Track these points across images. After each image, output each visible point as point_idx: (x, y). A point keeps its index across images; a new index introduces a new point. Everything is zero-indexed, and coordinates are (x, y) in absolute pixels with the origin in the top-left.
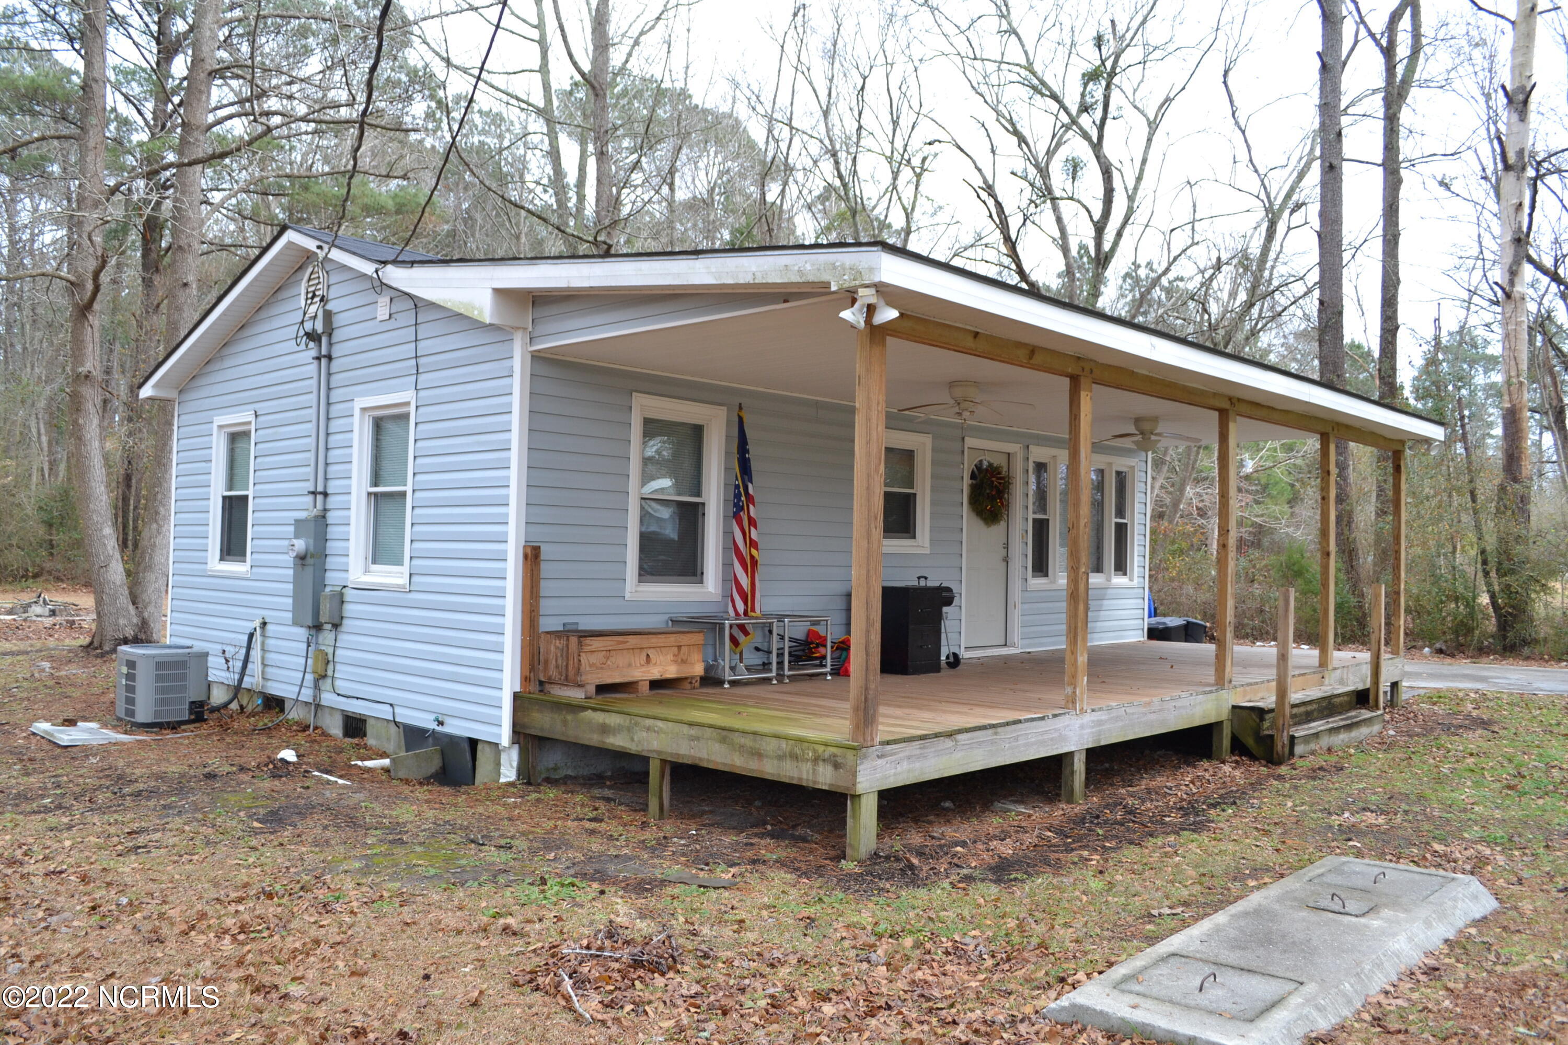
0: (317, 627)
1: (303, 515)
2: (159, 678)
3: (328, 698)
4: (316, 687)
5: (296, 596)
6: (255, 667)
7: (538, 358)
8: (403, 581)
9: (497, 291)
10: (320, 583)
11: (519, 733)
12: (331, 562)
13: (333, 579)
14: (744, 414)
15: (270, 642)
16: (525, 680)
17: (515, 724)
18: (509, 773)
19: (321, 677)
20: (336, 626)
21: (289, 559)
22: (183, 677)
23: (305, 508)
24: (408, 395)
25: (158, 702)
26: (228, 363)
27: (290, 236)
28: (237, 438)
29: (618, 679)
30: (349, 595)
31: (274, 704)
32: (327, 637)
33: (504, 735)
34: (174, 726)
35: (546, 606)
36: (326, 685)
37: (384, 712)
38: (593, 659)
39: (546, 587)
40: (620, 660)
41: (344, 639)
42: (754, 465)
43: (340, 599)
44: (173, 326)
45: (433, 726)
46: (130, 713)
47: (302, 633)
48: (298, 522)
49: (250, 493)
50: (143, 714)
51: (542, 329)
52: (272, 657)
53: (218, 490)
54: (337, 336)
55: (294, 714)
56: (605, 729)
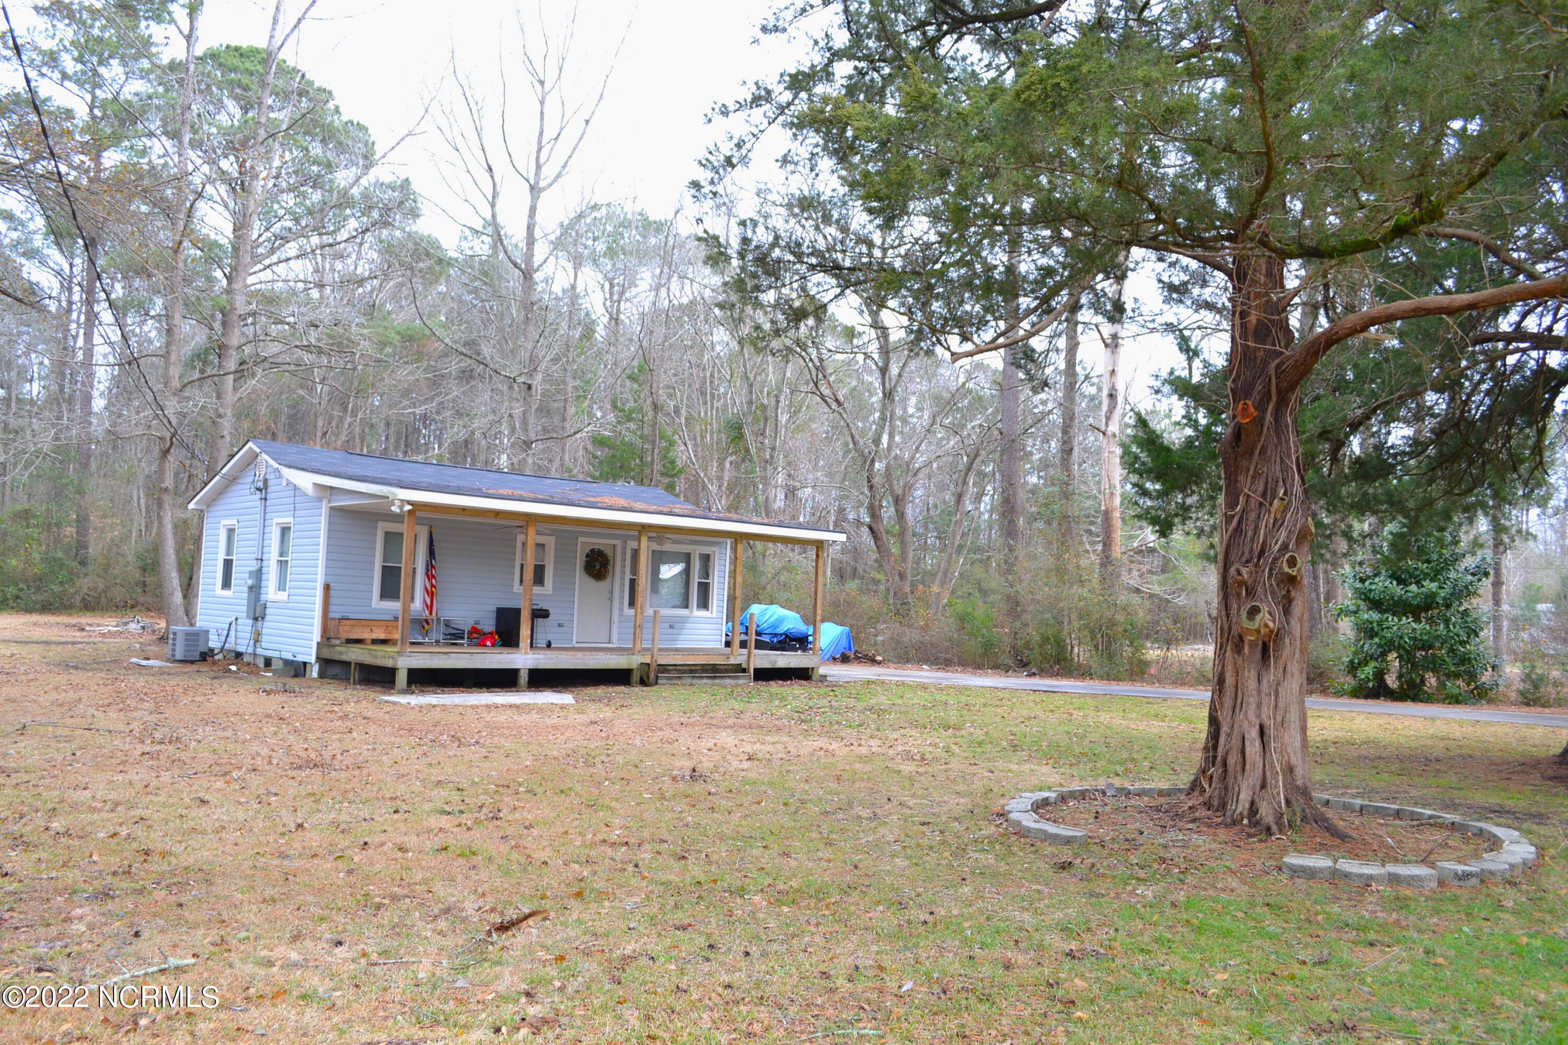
0: (256, 619)
1: (253, 569)
2: (186, 640)
3: (259, 651)
4: (255, 646)
5: (248, 606)
6: (232, 639)
7: (332, 508)
8: (286, 598)
9: (315, 484)
10: (257, 600)
11: (318, 659)
12: (263, 590)
13: (263, 597)
14: (433, 530)
15: (239, 627)
16: (322, 637)
17: (317, 654)
18: (315, 674)
19: (256, 641)
20: (263, 618)
21: (246, 589)
22: (197, 640)
23: (254, 566)
24: (290, 520)
25: (186, 651)
26: (228, 495)
27: (250, 444)
28: (231, 531)
29: (356, 637)
30: (269, 605)
31: (239, 655)
32: (260, 623)
33: (312, 659)
34: (192, 662)
35: (332, 608)
36: (258, 645)
37: (276, 654)
38: (346, 628)
39: (332, 601)
40: (358, 630)
41: (266, 624)
42: (437, 551)
43: (265, 607)
44: (213, 460)
45: (291, 658)
46: (173, 655)
47: (250, 622)
48: (250, 572)
49: (234, 558)
50: (179, 656)
51: (333, 498)
52: (240, 634)
53: (222, 556)
54: (269, 490)
55: (246, 659)
56: (341, 653)
